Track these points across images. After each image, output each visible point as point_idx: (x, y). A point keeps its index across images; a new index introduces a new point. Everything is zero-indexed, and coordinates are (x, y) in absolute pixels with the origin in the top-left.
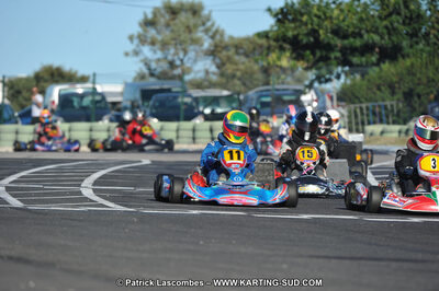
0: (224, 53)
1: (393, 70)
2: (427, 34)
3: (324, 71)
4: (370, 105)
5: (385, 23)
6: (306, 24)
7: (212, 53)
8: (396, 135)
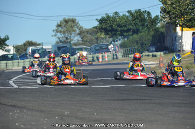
0: (83, 34)
1: (137, 37)
2: (147, 25)
3: (115, 38)
4: (130, 48)
5: (134, 22)
6: (109, 24)
7: (80, 34)
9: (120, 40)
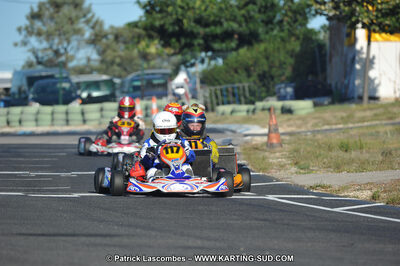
0: (104, 41)
1: (249, 55)
2: (281, 22)
3: (189, 56)
4: (229, 86)
5: (243, 12)
6: (171, 14)
7: (93, 41)
8: (244, 114)
9: (203, 61)
